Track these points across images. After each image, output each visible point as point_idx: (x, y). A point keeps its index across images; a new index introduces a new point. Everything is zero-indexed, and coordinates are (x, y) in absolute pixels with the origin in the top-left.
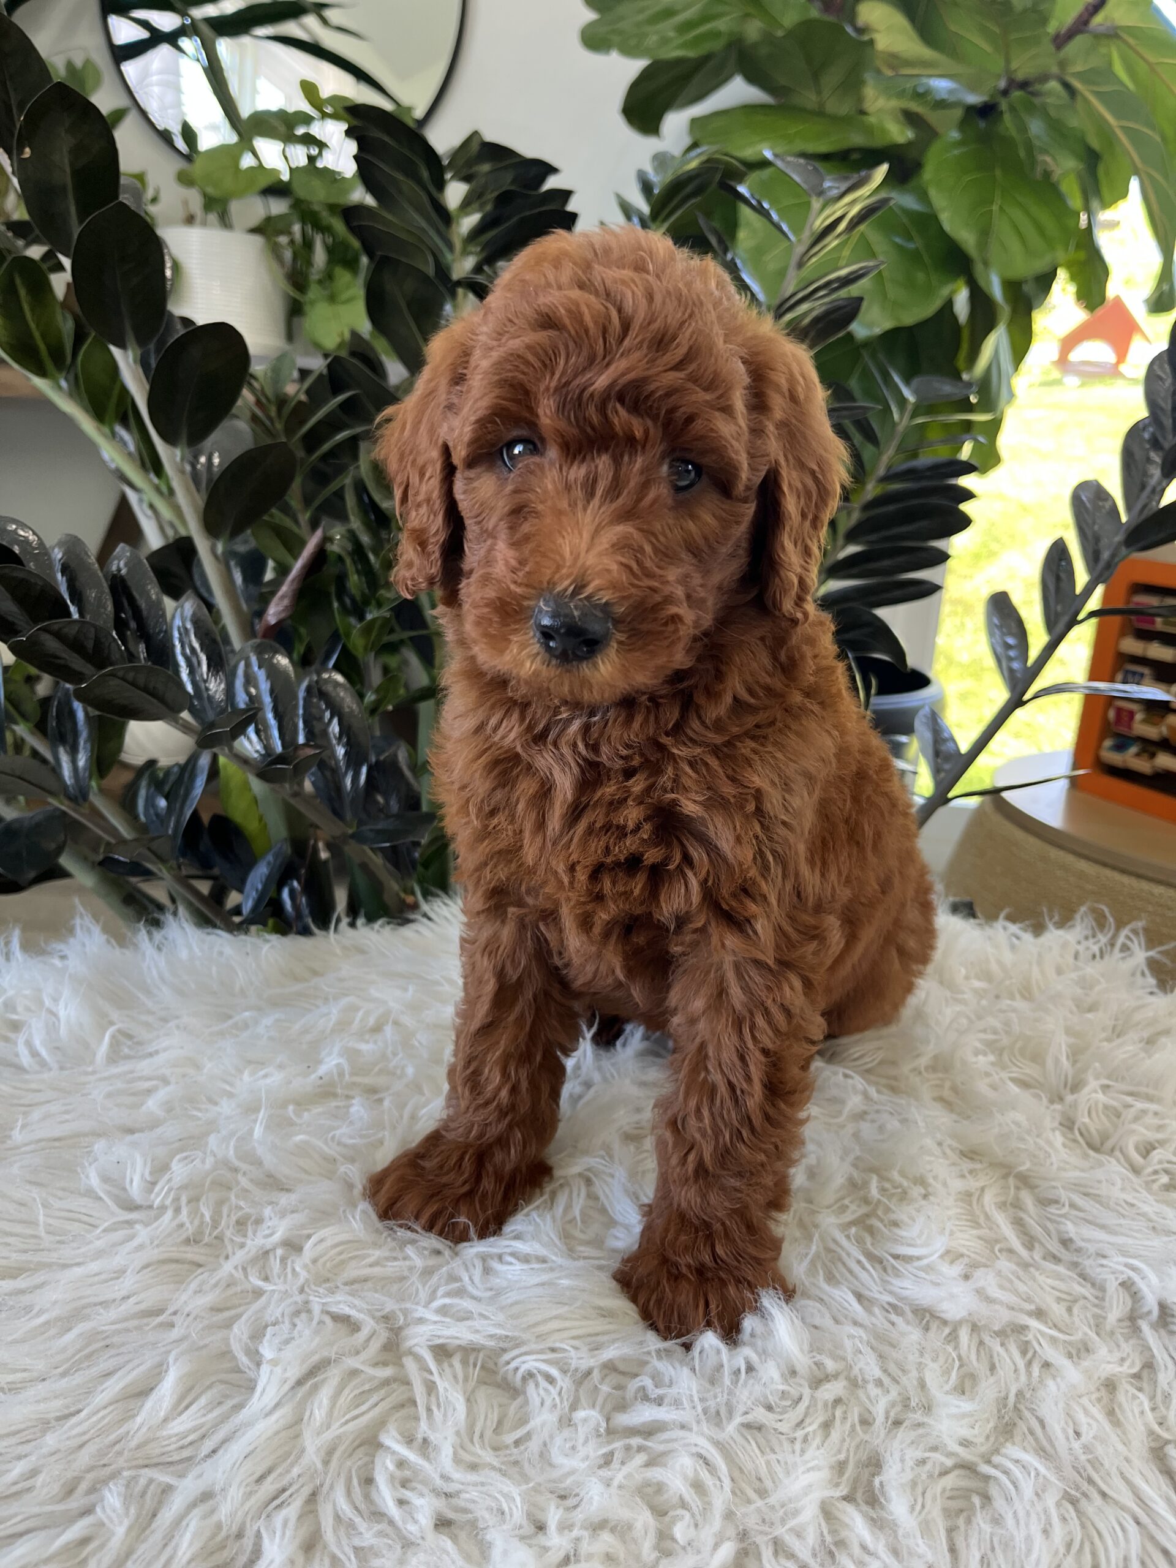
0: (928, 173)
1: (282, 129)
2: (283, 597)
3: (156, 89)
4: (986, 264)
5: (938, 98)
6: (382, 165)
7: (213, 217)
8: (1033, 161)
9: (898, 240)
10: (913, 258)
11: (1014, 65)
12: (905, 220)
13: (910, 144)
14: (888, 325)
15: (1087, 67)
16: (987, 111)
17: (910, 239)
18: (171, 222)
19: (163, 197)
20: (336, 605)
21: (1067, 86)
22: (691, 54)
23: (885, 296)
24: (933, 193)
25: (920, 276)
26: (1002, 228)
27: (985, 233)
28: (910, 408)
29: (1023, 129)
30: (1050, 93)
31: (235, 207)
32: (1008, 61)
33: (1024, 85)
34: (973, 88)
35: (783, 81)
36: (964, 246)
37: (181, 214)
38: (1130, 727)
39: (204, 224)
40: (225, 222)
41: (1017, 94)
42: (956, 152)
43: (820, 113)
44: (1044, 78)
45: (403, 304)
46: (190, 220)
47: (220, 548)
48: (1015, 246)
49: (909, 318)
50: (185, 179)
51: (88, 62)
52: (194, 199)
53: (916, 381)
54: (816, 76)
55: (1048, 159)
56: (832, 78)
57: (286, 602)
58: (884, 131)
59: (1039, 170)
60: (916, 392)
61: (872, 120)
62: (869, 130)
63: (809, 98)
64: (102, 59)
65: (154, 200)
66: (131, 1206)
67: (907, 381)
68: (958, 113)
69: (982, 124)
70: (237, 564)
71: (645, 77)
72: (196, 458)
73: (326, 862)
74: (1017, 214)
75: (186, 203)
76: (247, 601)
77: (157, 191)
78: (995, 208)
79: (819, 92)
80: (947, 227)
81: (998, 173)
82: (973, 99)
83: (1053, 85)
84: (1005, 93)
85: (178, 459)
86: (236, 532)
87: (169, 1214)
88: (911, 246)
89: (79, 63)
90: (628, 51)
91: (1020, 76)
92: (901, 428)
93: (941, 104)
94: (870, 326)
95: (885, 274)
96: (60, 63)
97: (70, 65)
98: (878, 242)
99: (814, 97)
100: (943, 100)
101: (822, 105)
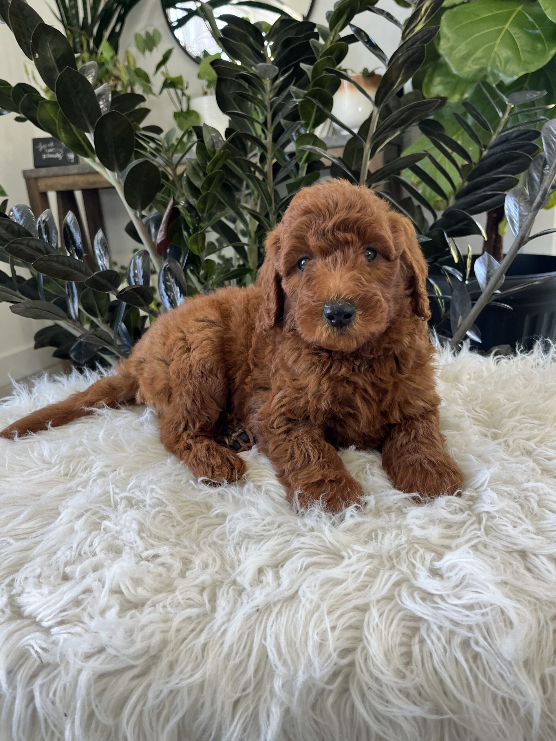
9: (530, 31)
12: (531, 20)
17: (534, 28)
18: (197, 96)
19: (190, 86)
20: (185, 233)
23: (520, 59)
25: (539, 46)
37: (201, 92)
46: (205, 94)
49: (533, 69)
50: (200, 76)
51: (156, 31)
52: (204, 83)
64: (164, 30)
65: (187, 88)
75: (202, 86)
77: (188, 83)
80: (550, 17)
88: (536, 32)
89: (151, 32)
94: (512, 76)
95: (519, 48)
96: (143, 33)
97: (147, 34)
98: (516, 33)
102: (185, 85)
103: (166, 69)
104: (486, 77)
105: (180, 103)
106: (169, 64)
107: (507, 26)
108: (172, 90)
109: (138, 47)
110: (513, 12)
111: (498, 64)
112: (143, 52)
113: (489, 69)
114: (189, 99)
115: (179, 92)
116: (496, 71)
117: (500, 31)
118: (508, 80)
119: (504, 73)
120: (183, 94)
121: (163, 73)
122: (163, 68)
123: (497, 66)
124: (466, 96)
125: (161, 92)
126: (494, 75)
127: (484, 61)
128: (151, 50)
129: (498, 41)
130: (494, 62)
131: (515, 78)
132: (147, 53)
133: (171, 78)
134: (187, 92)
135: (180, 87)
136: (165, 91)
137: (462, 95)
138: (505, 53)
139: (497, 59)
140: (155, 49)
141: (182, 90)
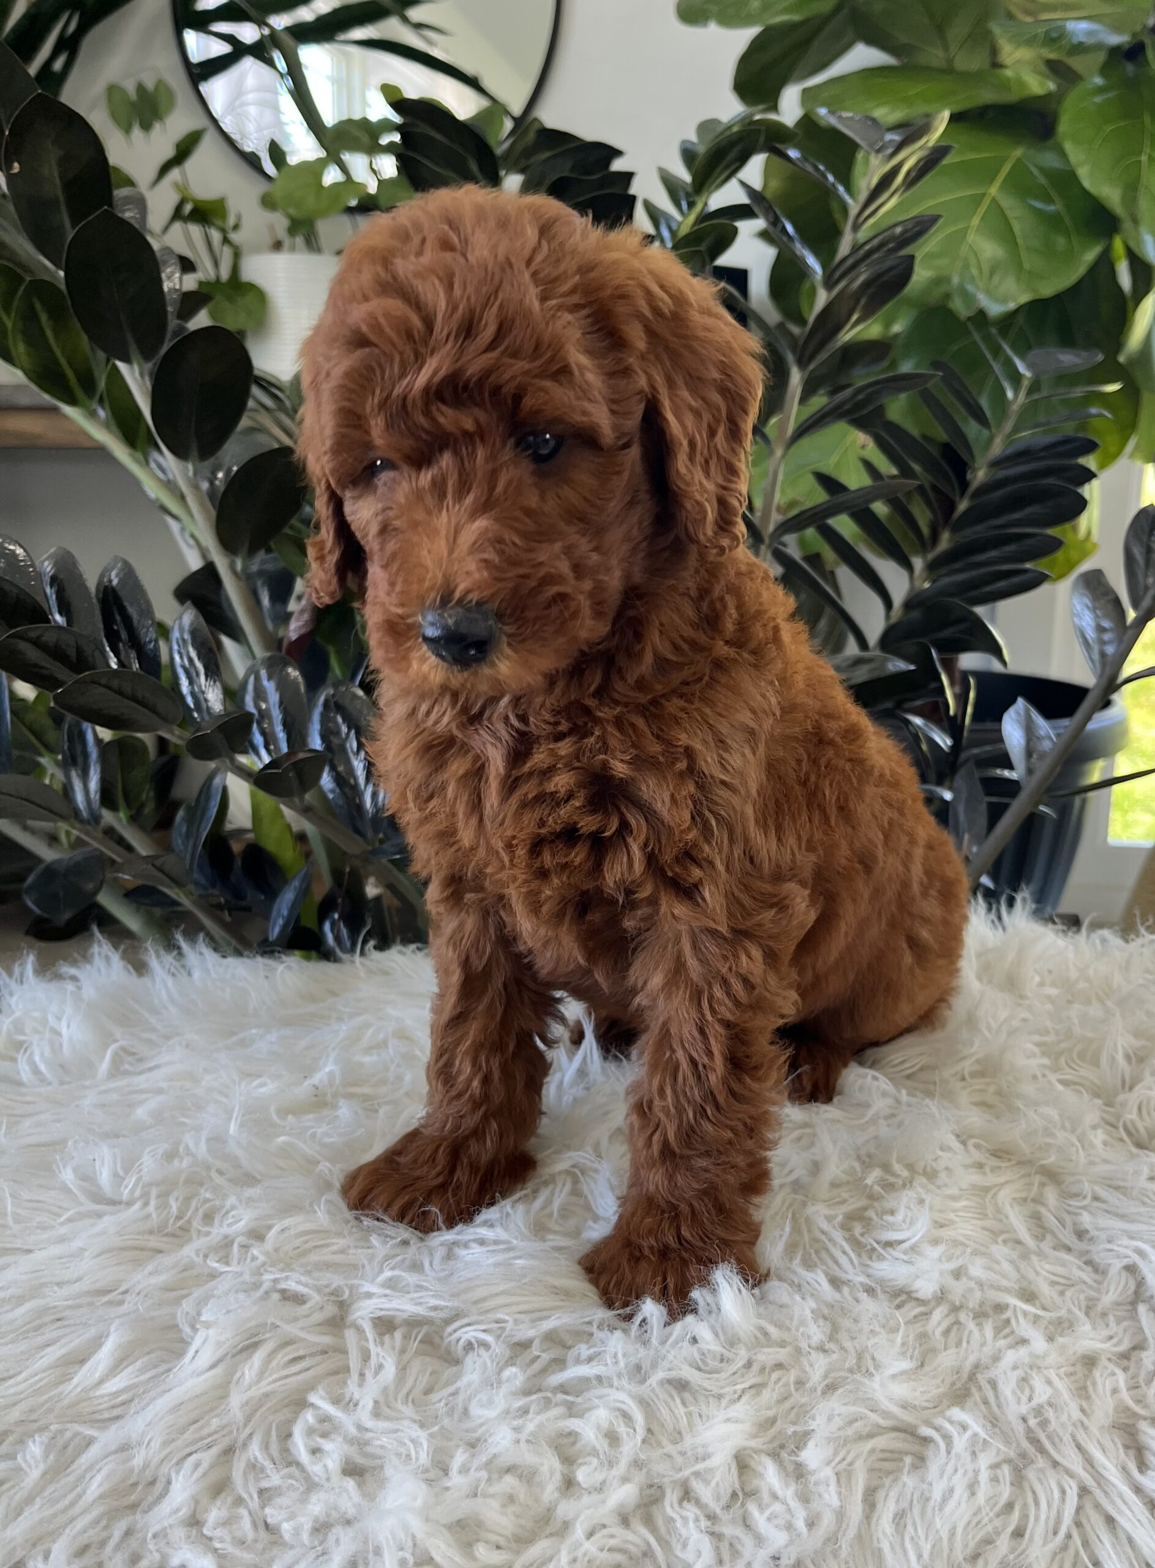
0: (1064, 127)
1: (366, 139)
3: (252, 110)
4: (1135, 221)
5: (1075, 41)
6: (425, 161)
7: (299, 240)
9: (1038, 205)
10: (1053, 222)
12: (1043, 180)
13: (1049, 96)
14: (1024, 298)
16: (1130, 52)
17: (1049, 200)
18: (257, 250)
19: (245, 223)
22: (796, 17)
23: (1019, 265)
24: (1068, 146)
25: (1061, 241)
26: (1152, 180)
27: (1132, 189)
28: (1026, 383)
31: (324, 228)
34: (1117, 29)
35: (903, 39)
36: (1106, 203)
37: (268, 241)
39: (293, 249)
40: (312, 244)
42: (1098, 99)
43: (949, 71)
46: (277, 246)
47: (238, 566)
49: (1048, 289)
50: (268, 202)
51: (160, 84)
52: (280, 222)
53: (1036, 353)
54: (940, 28)
56: (958, 30)
57: (306, 616)
58: (1022, 84)
61: (1009, 73)
62: (1004, 85)
63: (935, 56)
64: (178, 81)
65: (236, 227)
66: (98, 1197)
68: (1101, 57)
69: (1130, 68)
70: (264, 583)
71: (756, 47)
72: (214, 473)
75: (271, 228)
76: (273, 621)
77: (239, 217)
78: (1144, 158)
79: (946, 48)
80: (1087, 184)
81: (1147, 119)
82: (1115, 39)
84: (1153, 30)
85: (191, 473)
86: (254, 548)
87: (137, 1206)
88: (1051, 208)
89: (150, 85)
90: (729, 21)
92: (1015, 407)
93: (1079, 49)
94: (1004, 300)
95: (1020, 241)
96: (130, 87)
97: (141, 88)
98: (1012, 207)
99: (940, 53)
100: (1081, 44)
101: (950, 61)
102: (231, 221)
103: (184, 175)
104: (947, 296)
105: (216, 264)
106: (192, 164)
107: (993, 190)
108: (195, 230)
109: (114, 116)
110: (1004, 160)
111: (974, 271)
112: (128, 130)
113: (956, 280)
114: (237, 255)
115: (216, 236)
116: (970, 288)
117: (978, 200)
118: (995, 309)
119: (988, 293)
120: (226, 240)
121: (176, 185)
122: (175, 174)
123: (973, 279)
124: (897, 328)
125: (166, 229)
126: (968, 297)
127: (944, 262)
128: (146, 127)
129: (976, 221)
130: (966, 266)
131: (1012, 306)
132: (137, 132)
133: (195, 201)
134: (234, 237)
135: (219, 223)
136: (177, 226)
137: (888, 325)
138: (990, 249)
139: (973, 261)
140: (157, 127)
141: (223, 231)
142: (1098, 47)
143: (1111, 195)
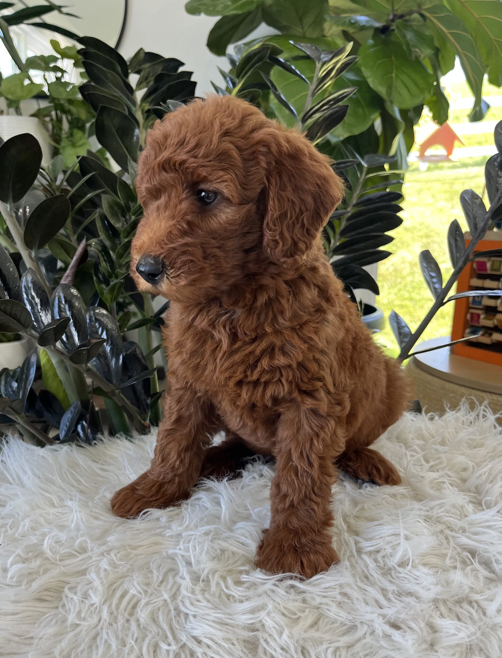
0: (360, 61)
1: (43, 64)
2: (67, 276)
4: (392, 102)
5: (361, 25)
7: (12, 110)
8: (410, 51)
10: (356, 103)
11: (396, 8)
14: (346, 135)
15: (432, 5)
16: (385, 30)
20: (95, 278)
21: (422, 16)
22: (240, 12)
24: (363, 70)
25: (360, 110)
26: (398, 84)
27: (390, 88)
28: (365, 170)
29: (404, 37)
30: (414, 20)
31: (23, 105)
32: (393, 7)
33: (401, 17)
34: (377, 20)
35: (284, 23)
36: (380, 94)
38: (479, 323)
39: (8, 114)
40: (18, 112)
41: (399, 21)
42: (372, 50)
43: (303, 37)
44: (411, 13)
45: (114, 131)
47: (33, 254)
48: (404, 92)
49: (357, 132)
52: (3, 102)
53: (366, 157)
54: (301, 20)
55: (417, 50)
56: (309, 19)
57: (69, 279)
58: (335, 44)
59: (413, 56)
60: (367, 162)
61: (329, 39)
62: (328, 44)
63: (298, 31)
67: (362, 157)
68: (371, 32)
69: (383, 36)
70: (42, 263)
71: (217, 26)
72: (18, 210)
73: (97, 412)
74: (404, 78)
76: (48, 281)
78: (394, 75)
79: (303, 28)
81: (393, 58)
82: (378, 25)
83: (416, 16)
84: (393, 21)
85: (9, 209)
86: (41, 246)
90: (210, 13)
91: (399, 13)
92: (361, 180)
93: (363, 28)
99: (300, 30)
100: (364, 26)
101: (304, 34)
118: (334, 140)
131: (341, 138)
142: (371, 27)
143: (382, 90)
